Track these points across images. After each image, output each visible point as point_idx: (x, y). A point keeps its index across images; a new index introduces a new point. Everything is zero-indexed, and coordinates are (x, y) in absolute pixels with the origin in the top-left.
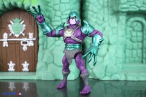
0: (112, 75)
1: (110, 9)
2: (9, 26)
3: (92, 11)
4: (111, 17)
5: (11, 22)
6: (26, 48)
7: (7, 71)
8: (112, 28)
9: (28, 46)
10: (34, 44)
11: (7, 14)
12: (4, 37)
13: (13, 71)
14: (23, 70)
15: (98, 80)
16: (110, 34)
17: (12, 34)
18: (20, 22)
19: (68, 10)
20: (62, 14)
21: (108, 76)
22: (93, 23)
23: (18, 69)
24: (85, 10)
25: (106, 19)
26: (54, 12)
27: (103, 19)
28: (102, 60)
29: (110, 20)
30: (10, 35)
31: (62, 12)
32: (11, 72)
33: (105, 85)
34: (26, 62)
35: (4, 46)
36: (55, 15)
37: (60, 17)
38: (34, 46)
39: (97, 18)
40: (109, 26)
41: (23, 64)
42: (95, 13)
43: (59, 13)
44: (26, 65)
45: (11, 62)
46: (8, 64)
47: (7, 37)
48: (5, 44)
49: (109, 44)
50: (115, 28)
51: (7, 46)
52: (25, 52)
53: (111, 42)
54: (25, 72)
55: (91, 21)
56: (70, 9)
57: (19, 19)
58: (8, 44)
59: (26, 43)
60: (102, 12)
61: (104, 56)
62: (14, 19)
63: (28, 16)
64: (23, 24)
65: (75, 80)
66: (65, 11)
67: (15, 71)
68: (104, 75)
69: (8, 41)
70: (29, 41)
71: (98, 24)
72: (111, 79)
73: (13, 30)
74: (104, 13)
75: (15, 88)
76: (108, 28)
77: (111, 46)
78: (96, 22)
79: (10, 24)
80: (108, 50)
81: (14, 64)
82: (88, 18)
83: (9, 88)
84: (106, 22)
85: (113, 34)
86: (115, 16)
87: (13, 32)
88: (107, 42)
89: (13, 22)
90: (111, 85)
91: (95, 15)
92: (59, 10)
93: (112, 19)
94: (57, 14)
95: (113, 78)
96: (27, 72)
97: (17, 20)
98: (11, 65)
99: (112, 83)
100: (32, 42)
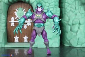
0: (82, 44)
1: (79, 1)
2: (15, 12)
3: (68, 3)
4: (80, 7)
5: (16, 10)
6: (26, 27)
7: (14, 42)
8: (81, 14)
9: (27, 26)
10: (31, 24)
11: (14, 4)
12: (12, 20)
13: (17, 42)
14: (24, 41)
15: (73, 47)
16: (80, 17)
17: (17, 18)
18: (22, 10)
19: (53, 2)
20: (50, 5)
21: (80, 45)
22: (69, 11)
23: (21, 40)
24: (63, 2)
25: (77, 8)
26: (44, 3)
27: (75, 8)
28: (76, 35)
29: (80, 8)
30: (16, 18)
31: (49, 4)
32: (16, 42)
33: (78, 50)
34: (26, 36)
35: (12, 26)
36: (45, 6)
37: (48, 7)
38: (31, 25)
39: (71, 7)
40: (79, 12)
41: (24, 38)
42: (69, 4)
43: (47, 4)
44: (26, 38)
45: (16, 36)
46: (14, 37)
47: (13, 20)
48: (13, 24)
49: (80, 24)
50: (83, 14)
51: (14, 25)
52: (25, 29)
53: (81, 23)
54: (25, 42)
55: (67, 9)
56: (54, 2)
57: (22, 8)
58: (14, 24)
59: (26, 24)
60: (74, 4)
61: (77, 32)
62: (18, 8)
63: (27, 6)
64: (24, 11)
65: (58, 47)
66: (51, 3)
67: (19, 42)
68: (77, 44)
69: (14, 22)
70: (28, 22)
71: (72, 12)
72: (81, 47)
73: (18, 15)
74: (76, 4)
75: (19, 53)
76: (78, 14)
77: (81, 25)
78: (71, 10)
79: (16, 11)
80: (79, 28)
81: (18, 38)
82: (65, 8)
83: (15, 53)
84: (77, 10)
85: (82, 17)
86: (82, 6)
87: (17, 17)
88: (79, 23)
89: (18, 10)
90: (82, 50)
91: (70, 6)
92: (48, 2)
93: (81, 8)
94: (46, 5)
95: (83, 46)
96: (27, 42)
97: (20, 9)
98: (16, 38)
99: (82, 49)
100: (30, 23)
